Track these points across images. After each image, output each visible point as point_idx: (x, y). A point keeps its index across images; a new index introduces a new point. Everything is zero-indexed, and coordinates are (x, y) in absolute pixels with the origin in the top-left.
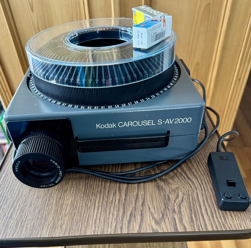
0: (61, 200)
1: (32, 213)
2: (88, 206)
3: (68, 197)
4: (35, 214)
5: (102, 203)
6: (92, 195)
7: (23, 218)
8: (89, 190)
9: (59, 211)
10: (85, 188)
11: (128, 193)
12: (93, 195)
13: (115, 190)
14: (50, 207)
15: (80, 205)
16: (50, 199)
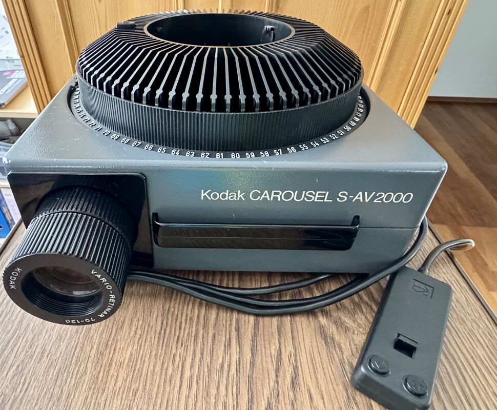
0: (108, 350)
1: (41, 379)
2: (166, 375)
3: (124, 343)
4: (46, 383)
5: (199, 368)
6: (177, 343)
7: (18, 390)
8: (171, 328)
9: (102, 380)
10: (162, 323)
11: (259, 348)
12: (180, 344)
13: (228, 337)
14: (82, 368)
15: (149, 370)
16: (84, 345)
